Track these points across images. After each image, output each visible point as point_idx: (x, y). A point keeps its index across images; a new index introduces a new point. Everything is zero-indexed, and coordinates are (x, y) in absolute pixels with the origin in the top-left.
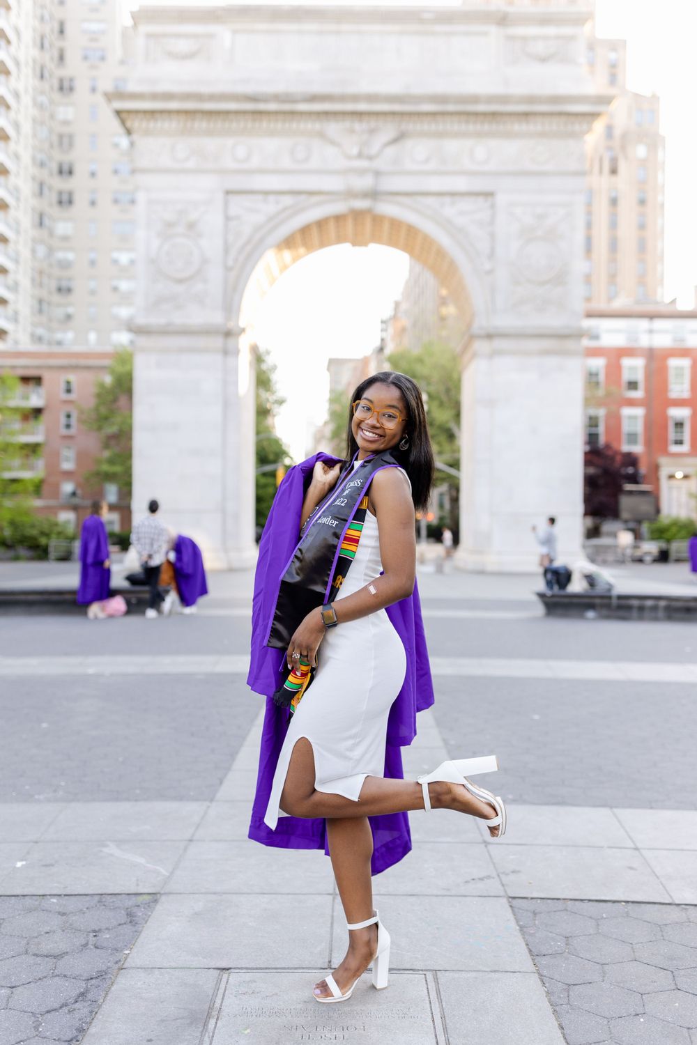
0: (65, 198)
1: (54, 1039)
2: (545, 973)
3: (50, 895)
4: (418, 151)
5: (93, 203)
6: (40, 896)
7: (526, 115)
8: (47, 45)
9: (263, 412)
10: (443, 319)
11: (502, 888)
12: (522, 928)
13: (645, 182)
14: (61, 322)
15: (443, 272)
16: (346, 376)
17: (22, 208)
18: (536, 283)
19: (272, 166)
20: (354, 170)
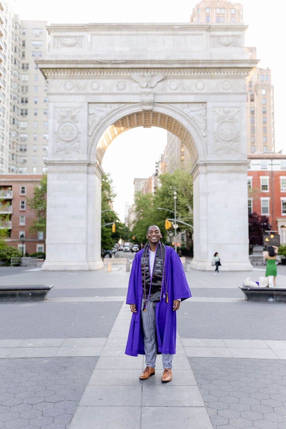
0: (24, 112)
4: (173, 84)
5: (36, 114)
8: (17, 50)
9: (106, 200)
10: (182, 161)
13: (265, 104)
14: (22, 163)
15: (185, 137)
16: (142, 186)
17: (5, 116)
18: (225, 141)
19: (109, 92)
20: (144, 93)
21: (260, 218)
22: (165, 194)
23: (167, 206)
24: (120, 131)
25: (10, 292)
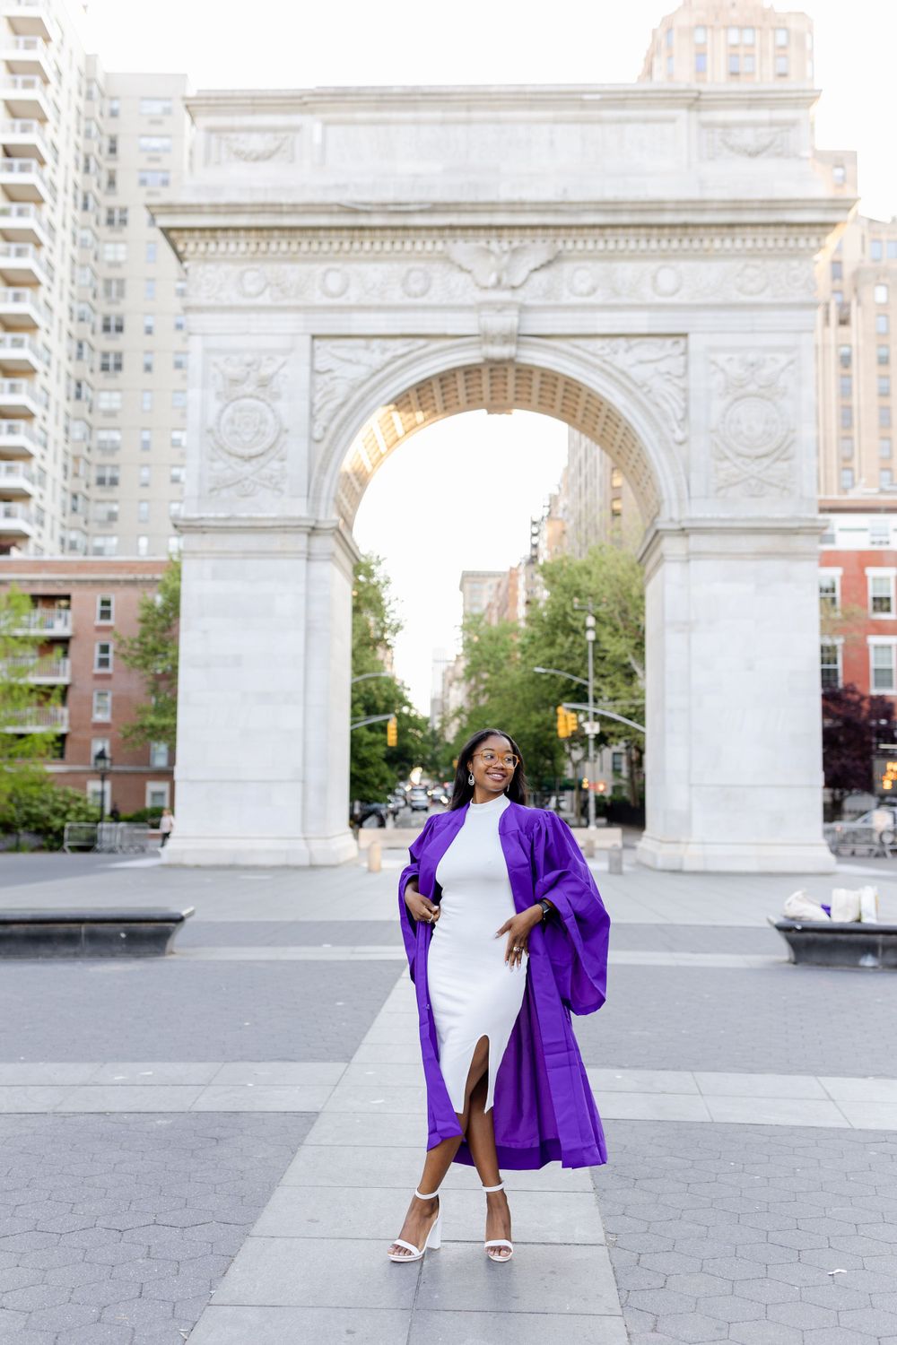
0: (111, 361)
4: (580, 276)
5: (148, 368)
7: (731, 227)
8: (93, 166)
9: (366, 643)
10: (616, 514)
13: (886, 334)
14: (102, 524)
15: (618, 442)
16: (487, 596)
17: (53, 374)
18: (748, 457)
19: (377, 301)
20: (489, 305)
21: (866, 705)
22: (559, 625)
23: (563, 662)
24: (412, 423)
25: (62, 928)
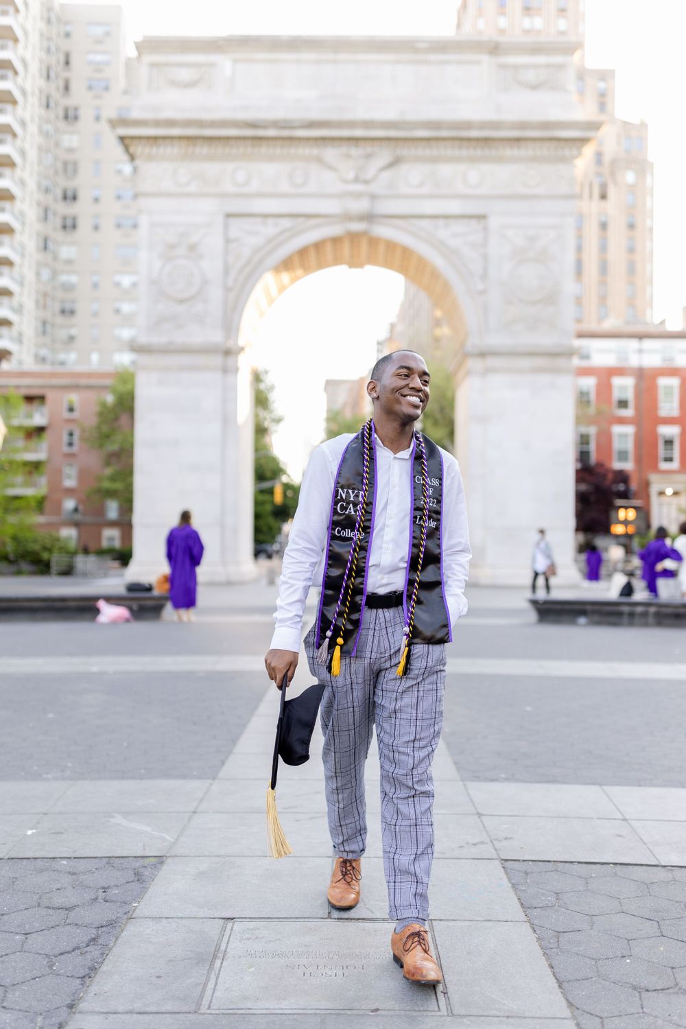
0: (69, 222)
1: (68, 976)
2: (536, 922)
3: (60, 858)
4: (413, 175)
5: (96, 228)
6: (50, 858)
7: (518, 140)
8: (52, 75)
9: (261, 431)
10: (437, 340)
11: (495, 852)
12: (514, 885)
13: (633, 207)
14: (64, 343)
15: (437, 292)
16: (342, 397)
17: (27, 233)
18: (526, 302)
19: (271, 190)
20: (350, 194)
21: (610, 476)
